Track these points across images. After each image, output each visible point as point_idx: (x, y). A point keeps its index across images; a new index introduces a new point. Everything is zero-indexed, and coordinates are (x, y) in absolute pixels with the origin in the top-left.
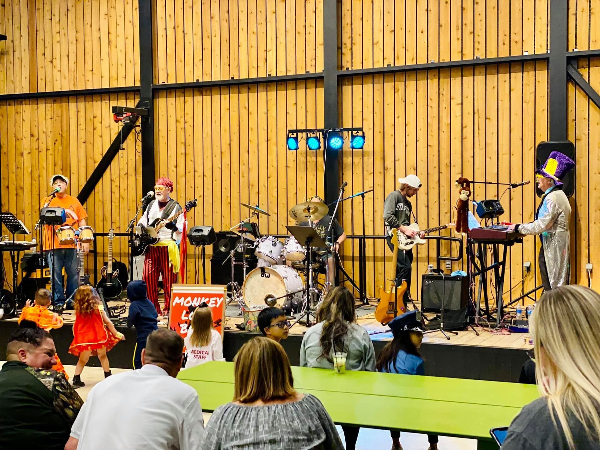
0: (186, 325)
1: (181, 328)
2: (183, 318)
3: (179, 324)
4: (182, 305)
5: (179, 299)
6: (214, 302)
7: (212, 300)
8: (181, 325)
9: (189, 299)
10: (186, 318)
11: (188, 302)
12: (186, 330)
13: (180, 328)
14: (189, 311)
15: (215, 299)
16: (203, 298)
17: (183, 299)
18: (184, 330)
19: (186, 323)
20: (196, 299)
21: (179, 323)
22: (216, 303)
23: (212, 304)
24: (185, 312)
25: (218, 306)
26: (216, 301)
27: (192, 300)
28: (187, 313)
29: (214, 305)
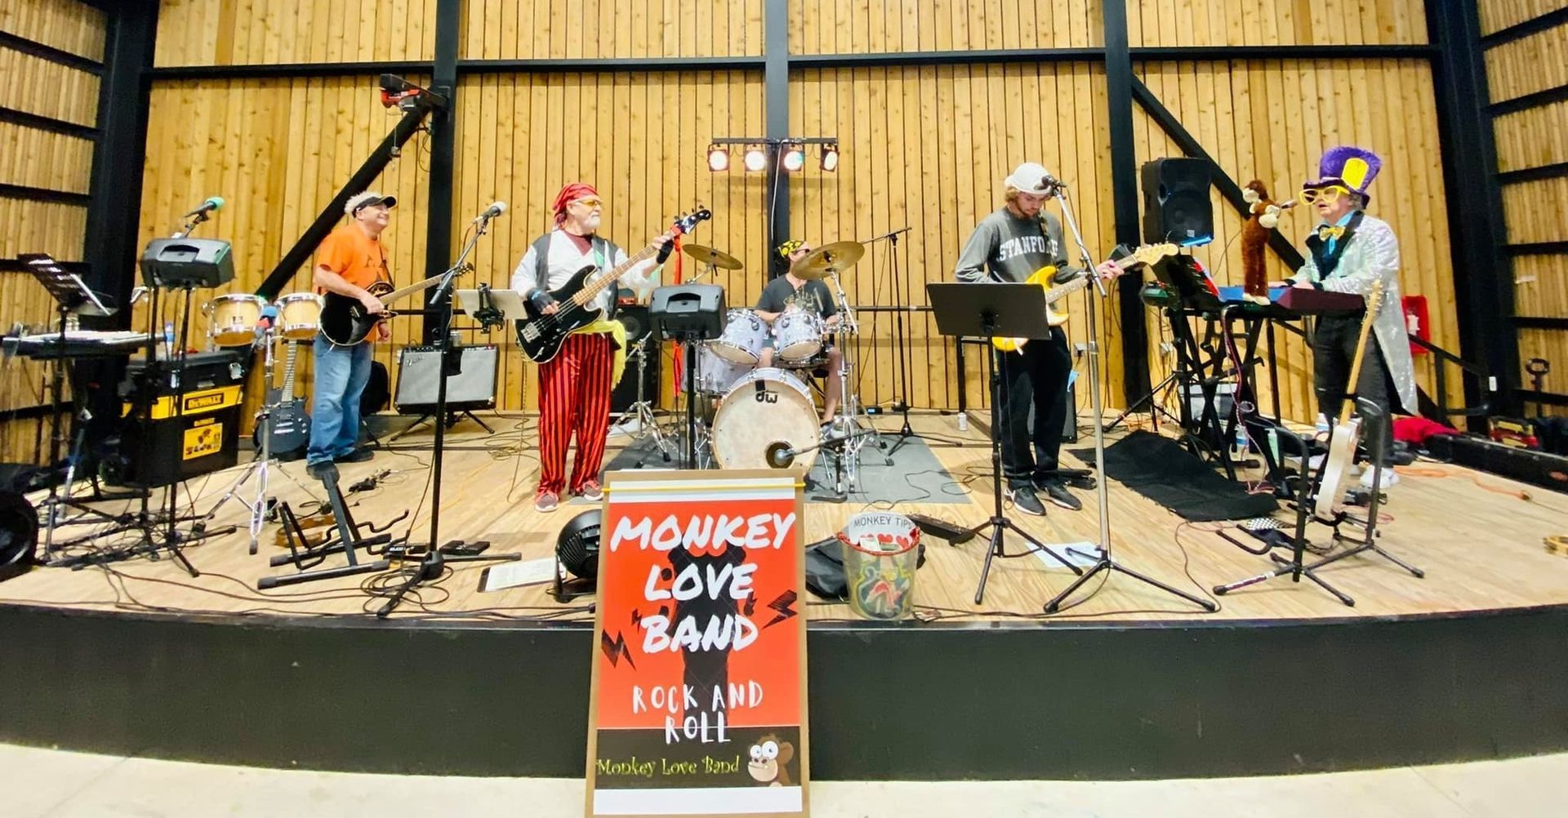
0: (665, 622)
1: (645, 630)
2: (652, 594)
3: (637, 618)
4: (644, 545)
5: (634, 524)
6: (763, 531)
7: (756, 524)
8: (646, 622)
9: (671, 522)
10: (664, 594)
11: (668, 535)
12: (666, 638)
13: (642, 632)
14: (671, 567)
15: (766, 518)
16: (723, 519)
17: (647, 523)
18: (657, 640)
19: (664, 611)
20: (695, 522)
21: (635, 613)
22: (771, 533)
23: (756, 537)
24: (656, 572)
25: (777, 544)
26: (770, 526)
27: (683, 526)
28: (666, 575)
29: (765, 543)
